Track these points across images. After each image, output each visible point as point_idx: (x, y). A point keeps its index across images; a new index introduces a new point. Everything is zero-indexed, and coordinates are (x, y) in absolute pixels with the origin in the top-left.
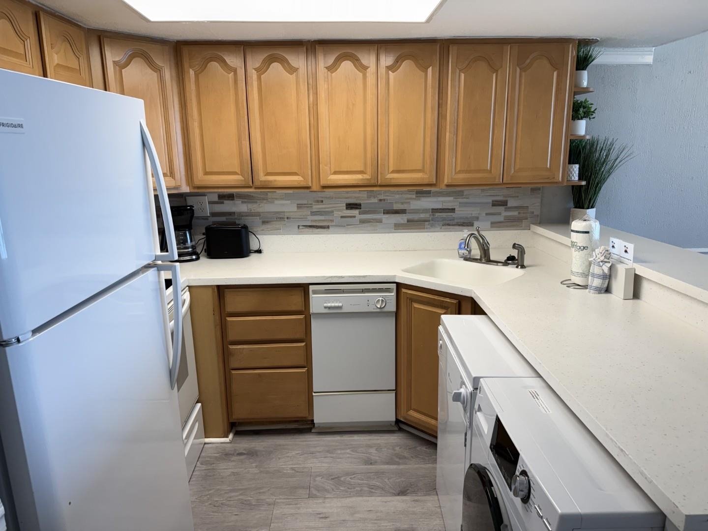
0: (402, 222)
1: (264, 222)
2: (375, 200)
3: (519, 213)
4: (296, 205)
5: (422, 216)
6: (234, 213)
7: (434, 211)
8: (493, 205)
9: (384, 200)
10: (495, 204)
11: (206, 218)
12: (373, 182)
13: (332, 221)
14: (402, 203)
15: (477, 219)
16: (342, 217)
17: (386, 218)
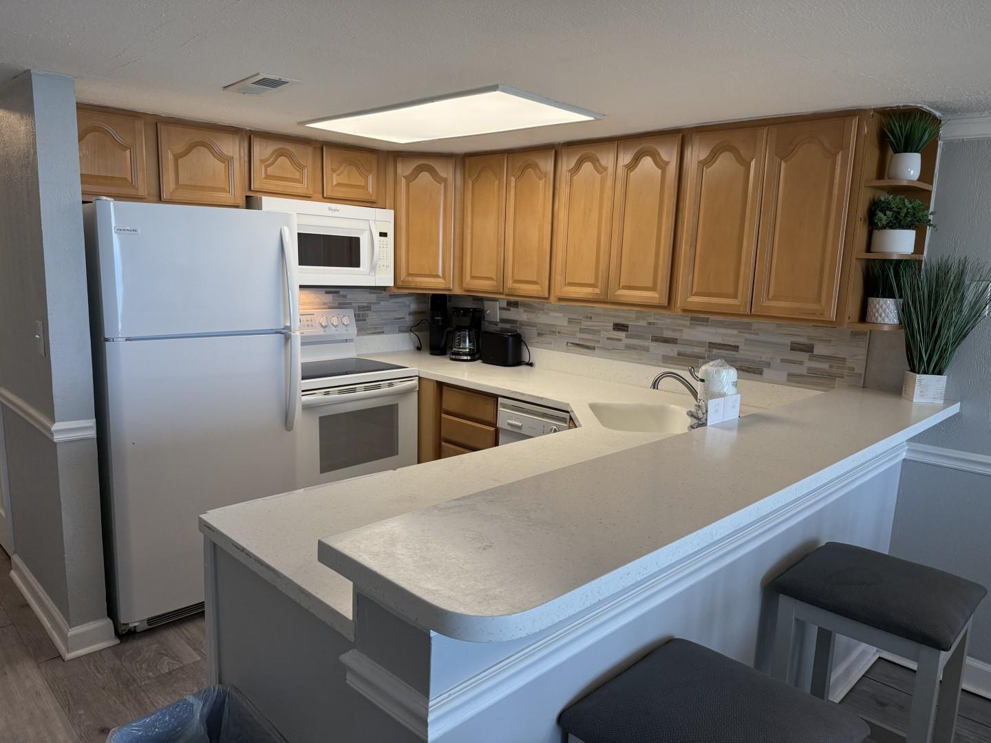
0: (672, 355)
1: (540, 334)
2: (643, 323)
3: (831, 367)
4: (567, 320)
5: (696, 350)
6: (517, 321)
7: (712, 345)
8: (793, 349)
9: (654, 324)
10: (795, 347)
11: (496, 324)
13: (599, 341)
14: (674, 330)
15: (768, 365)
16: (608, 338)
17: (653, 346)
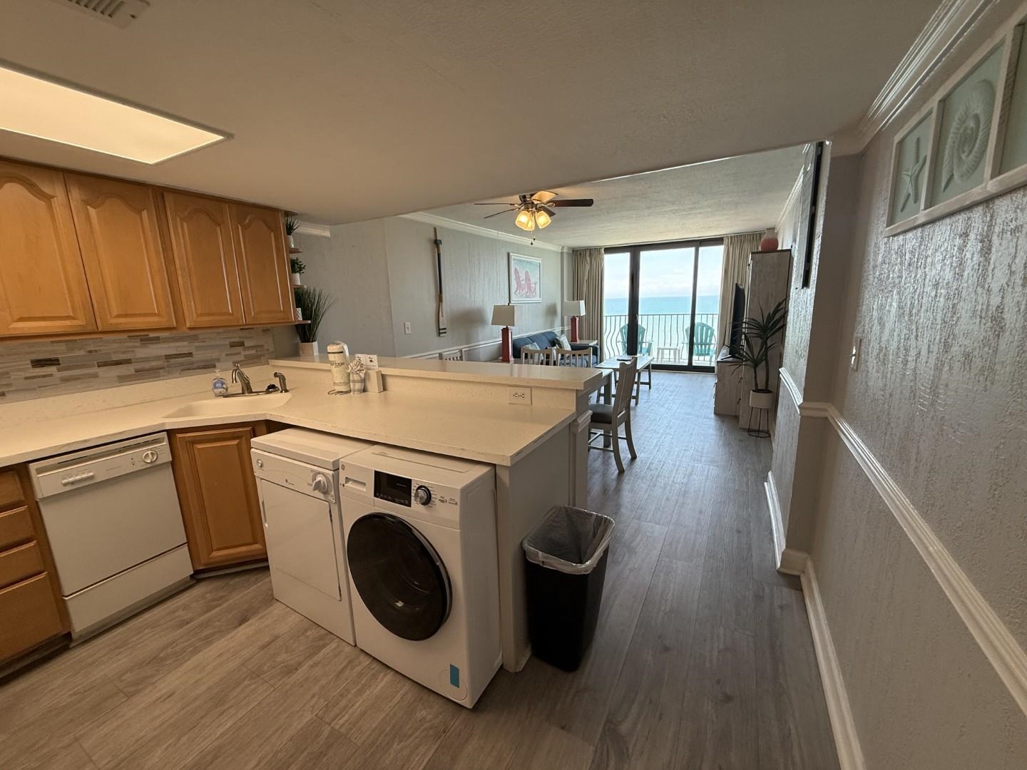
0: (128, 373)
2: (82, 353)
3: (257, 351)
5: (154, 364)
7: (168, 357)
8: (232, 346)
9: (96, 351)
10: (233, 345)
12: (89, 329)
13: (8, 385)
14: (124, 353)
15: (218, 360)
16: (26, 378)
17: (102, 371)
